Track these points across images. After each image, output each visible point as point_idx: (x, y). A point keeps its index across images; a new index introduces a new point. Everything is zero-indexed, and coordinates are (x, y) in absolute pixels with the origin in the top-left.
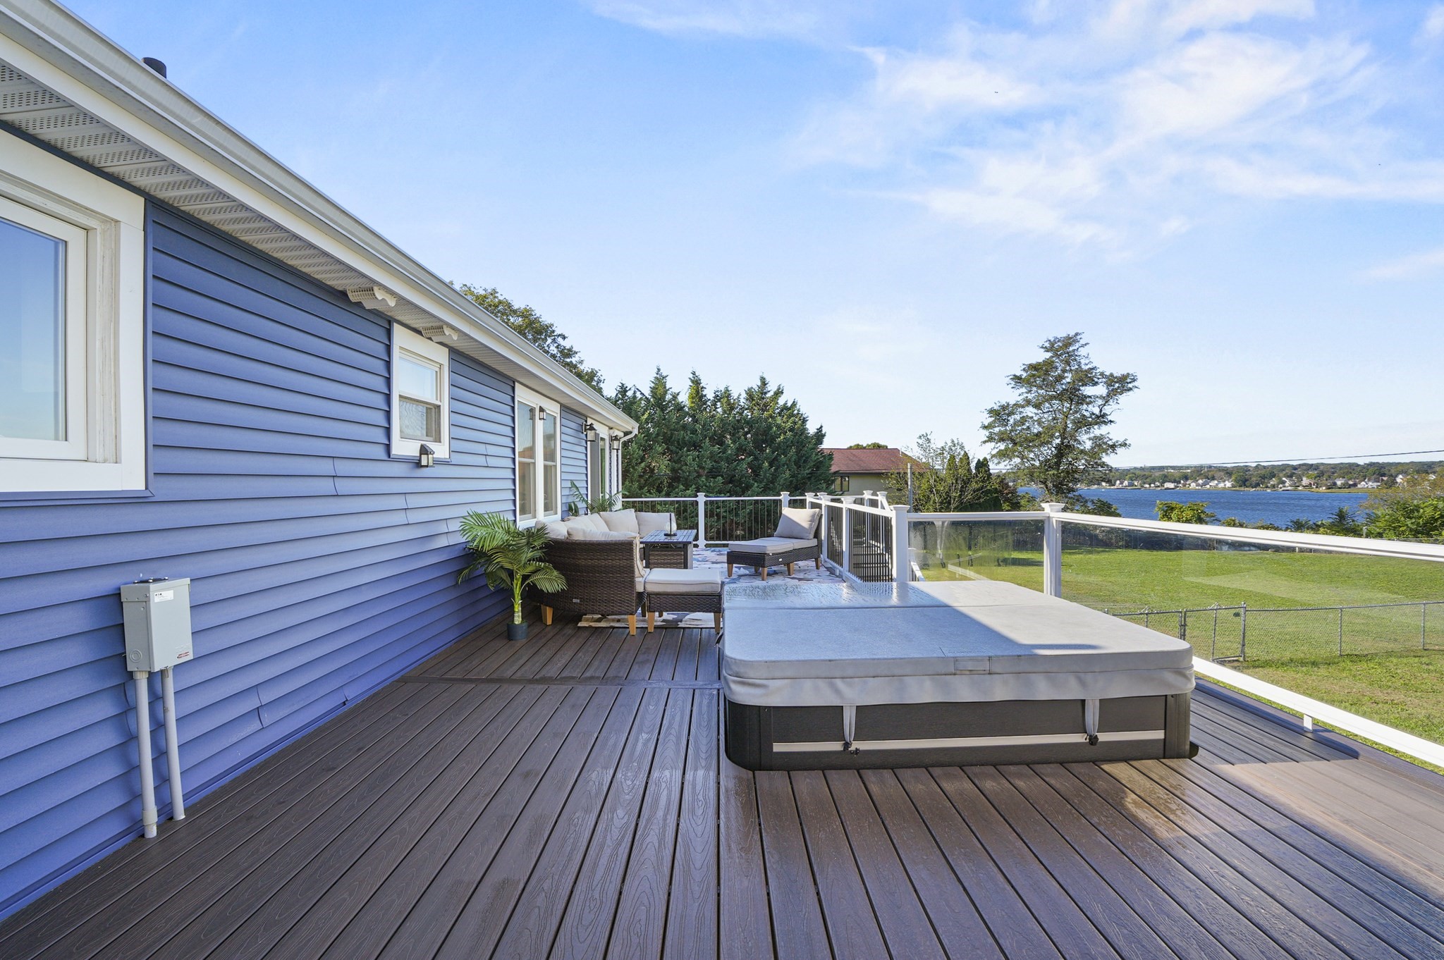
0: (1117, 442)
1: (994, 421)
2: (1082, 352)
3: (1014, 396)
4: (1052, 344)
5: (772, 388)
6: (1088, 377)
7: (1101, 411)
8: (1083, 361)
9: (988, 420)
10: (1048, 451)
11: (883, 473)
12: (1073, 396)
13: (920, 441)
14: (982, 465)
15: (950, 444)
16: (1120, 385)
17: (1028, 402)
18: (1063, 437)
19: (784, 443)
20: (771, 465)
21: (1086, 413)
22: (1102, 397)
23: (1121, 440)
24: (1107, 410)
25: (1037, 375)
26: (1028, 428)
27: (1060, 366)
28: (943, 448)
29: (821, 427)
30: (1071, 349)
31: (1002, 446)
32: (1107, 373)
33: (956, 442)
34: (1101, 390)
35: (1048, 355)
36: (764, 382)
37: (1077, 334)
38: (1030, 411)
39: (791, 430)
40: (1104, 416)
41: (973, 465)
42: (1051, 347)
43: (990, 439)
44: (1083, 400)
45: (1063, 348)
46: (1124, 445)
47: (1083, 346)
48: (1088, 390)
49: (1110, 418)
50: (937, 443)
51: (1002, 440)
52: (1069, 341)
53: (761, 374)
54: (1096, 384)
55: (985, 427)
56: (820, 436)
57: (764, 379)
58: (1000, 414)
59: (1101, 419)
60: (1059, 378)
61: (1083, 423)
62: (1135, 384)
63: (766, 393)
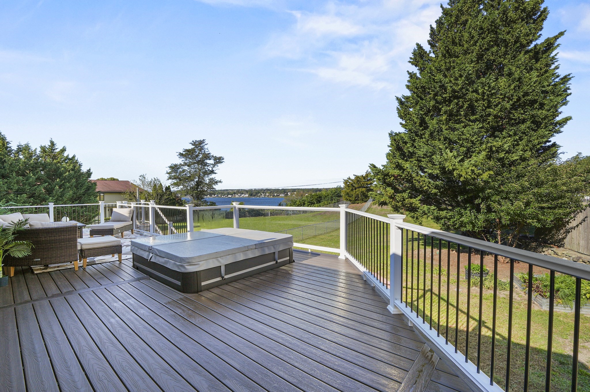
0: (218, 180)
1: (172, 171)
2: (206, 147)
3: (179, 161)
4: (195, 143)
5: (59, 147)
6: (207, 156)
7: (212, 169)
8: (206, 150)
9: (169, 170)
10: (193, 184)
11: (122, 192)
12: (202, 163)
13: (141, 178)
14: (168, 188)
15: (153, 180)
16: (219, 160)
17: (185, 164)
18: (199, 178)
19: (68, 176)
20: (60, 188)
21: (206, 169)
22: (212, 164)
24: (214, 169)
25: (187, 154)
26: (186, 174)
27: (198, 152)
28: (151, 182)
29: (90, 169)
30: (202, 145)
31: (175, 181)
32: (214, 156)
33: (156, 179)
34: (211, 162)
35: (193, 147)
36: (53, 144)
37: (204, 140)
38: (186, 168)
39: (72, 170)
40: (213, 171)
41: (164, 189)
42: (194, 143)
43: (170, 178)
44: (206, 164)
45: (199, 144)
46: (220, 182)
47: (206, 145)
48: (208, 161)
49: (215, 172)
50: (149, 178)
51: (175, 178)
52: (201, 142)
53: (50, 139)
54: (210, 159)
55: (168, 173)
56: (89, 173)
57: (53, 142)
58: (174, 168)
59: (212, 172)
60: (197, 156)
61: (207, 173)
62: (224, 160)
63: (54, 150)
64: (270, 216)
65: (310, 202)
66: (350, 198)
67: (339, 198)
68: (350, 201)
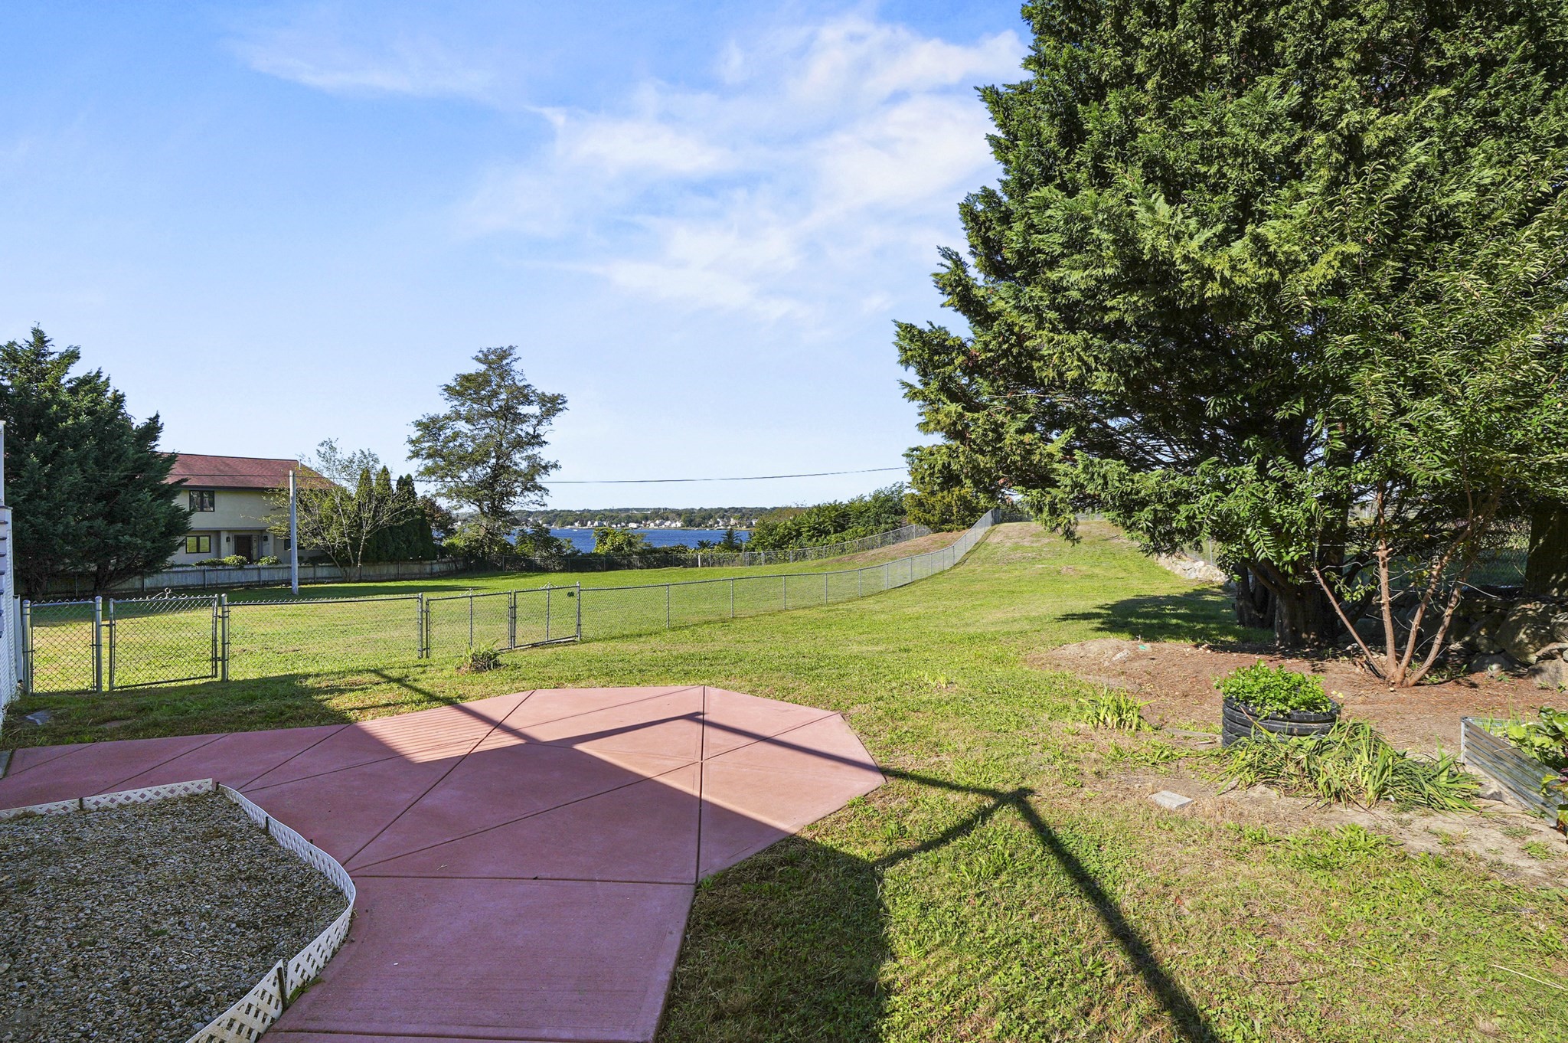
0: (549, 463)
1: (423, 436)
2: (516, 366)
3: (442, 407)
4: (486, 356)
5: (57, 347)
6: (523, 395)
7: (535, 431)
8: (517, 378)
9: (415, 434)
10: (482, 472)
12: (508, 414)
13: (322, 450)
14: (406, 483)
15: (359, 455)
16: (552, 405)
17: (458, 416)
18: (498, 458)
19: (73, 429)
20: (44, 462)
21: (520, 432)
22: (535, 417)
23: (553, 461)
24: (541, 430)
25: (466, 387)
26: (461, 445)
27: (495, 380)
28: (351, 462)
29: (157, 416)
30: (504, 362)
31: (430, 462)
32: (539, 392)
33: (367, 453)
34: (534, 409)
35: (482, 367)
36: (40, 338)
37: (511, 348)
38: (462, 426)
39: (90, 412)
40: (539, 436)
41: (394, 484)
42: (484, 359)
43: (416, 454)
44: (522, 419)
45: (498, 360)
46: (555, 466)
47: (515, 360)
48: (524, 409)
49: (543, 438)
50: (344, 453)
51: (429, 456)
52: (503, 354)
53: (35, 325)
54: (530, 403)
55: (412, 442)
56: (153, 429)
57: (41, 332)
58: (430, 427)
59: (536, 440)
60: (495, 394)
61: (519, 444)
62: (566, 405)
63: (44, 355)
64: (702, 566)
65: (815, 529)
66: (928, 516)
67: (898, 518)
68: (928, 523)
